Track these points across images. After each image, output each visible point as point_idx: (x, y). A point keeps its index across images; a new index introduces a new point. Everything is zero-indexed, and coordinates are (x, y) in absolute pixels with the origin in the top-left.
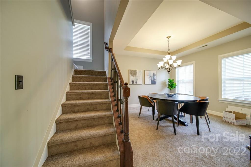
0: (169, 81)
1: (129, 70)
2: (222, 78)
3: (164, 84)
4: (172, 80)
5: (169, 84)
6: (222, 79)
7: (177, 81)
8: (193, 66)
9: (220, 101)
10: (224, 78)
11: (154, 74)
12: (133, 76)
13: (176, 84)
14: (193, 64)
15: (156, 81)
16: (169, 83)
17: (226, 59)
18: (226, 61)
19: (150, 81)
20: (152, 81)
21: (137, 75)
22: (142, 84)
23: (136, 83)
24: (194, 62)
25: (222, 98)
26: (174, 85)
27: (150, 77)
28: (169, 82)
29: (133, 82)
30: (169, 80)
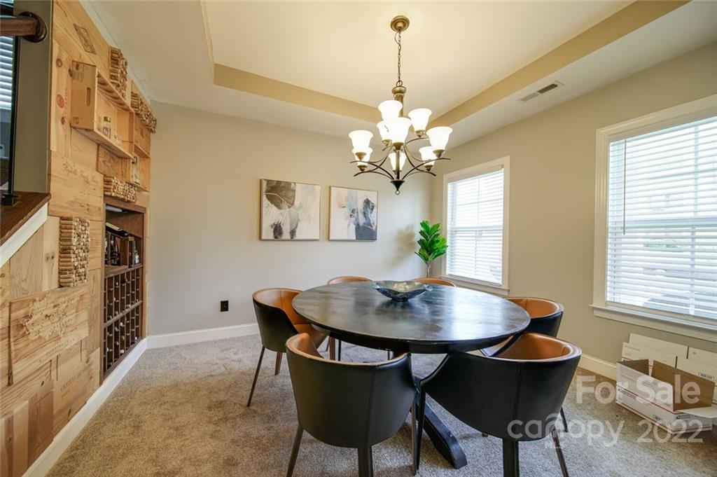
0: (423, 229)
1: (261, 181)
2: (610, 219)
3: (404, 240)
4: (434, 226)
5: (421, 242)
6: (610, 225)
7: (449, 232)
8: (502, 174)
9: (596, 313)
10: (615, 219)
11: (367, 202)
12: (279, 207)
13: (444, 240)
14: (502, 166)
15: (374, 228)
16: (423, 238)
17: (628, 144)
18: (627, 150)
19: (353, 227)
20: (358, 227)
21: (297, 203)
22: (318, 238)
23: (293, 233)
24: (506, 160)
25: (608, 299)
26: (437, 245)
27: (353, 211)
28: (421, 233)
29: (277, 230)
30: (423, 224)
